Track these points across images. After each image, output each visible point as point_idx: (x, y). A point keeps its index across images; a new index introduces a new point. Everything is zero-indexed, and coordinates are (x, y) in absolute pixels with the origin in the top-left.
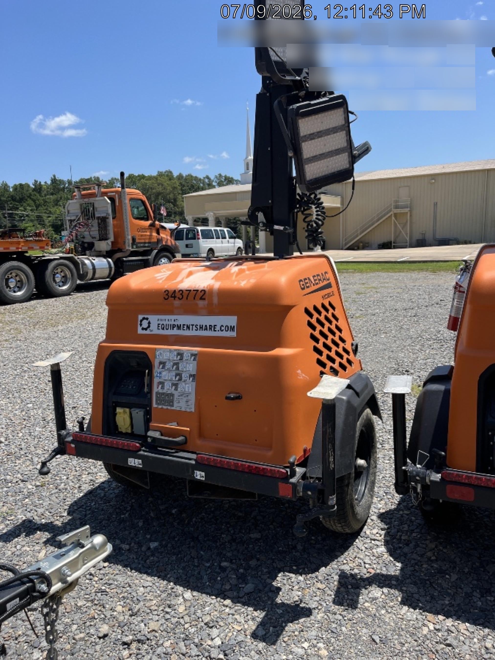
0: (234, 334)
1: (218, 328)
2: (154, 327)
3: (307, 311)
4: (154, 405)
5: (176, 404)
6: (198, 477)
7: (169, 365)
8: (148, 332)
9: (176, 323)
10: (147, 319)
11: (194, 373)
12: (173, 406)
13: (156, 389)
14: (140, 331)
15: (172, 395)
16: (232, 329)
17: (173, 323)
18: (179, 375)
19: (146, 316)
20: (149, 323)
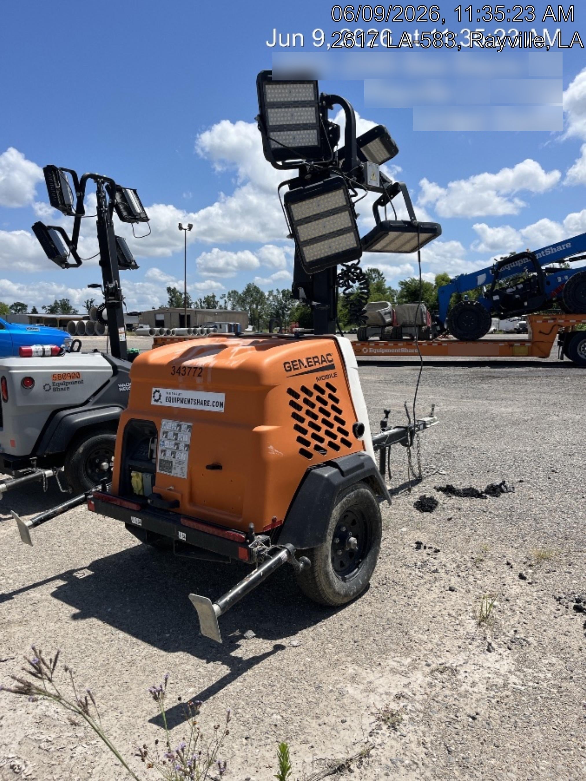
0: (222, 409)
1: (210, 404)
2: (163, 399)
3: (291, 392)
4: (158, 471)
5: (173, 471)
6: (181, 538)
7: (170, 435)
8: (159, 404)
9: (180, 397)
10: (158, 391)
11: (188, 443)
12: (171, 472)
13: (160, 456)
14: (153, 403)
15: (171, 462)
16: (221, 404)
17: (177, 396)
18: (177, 444)
19: (158, 389)
20: (160, 396)
